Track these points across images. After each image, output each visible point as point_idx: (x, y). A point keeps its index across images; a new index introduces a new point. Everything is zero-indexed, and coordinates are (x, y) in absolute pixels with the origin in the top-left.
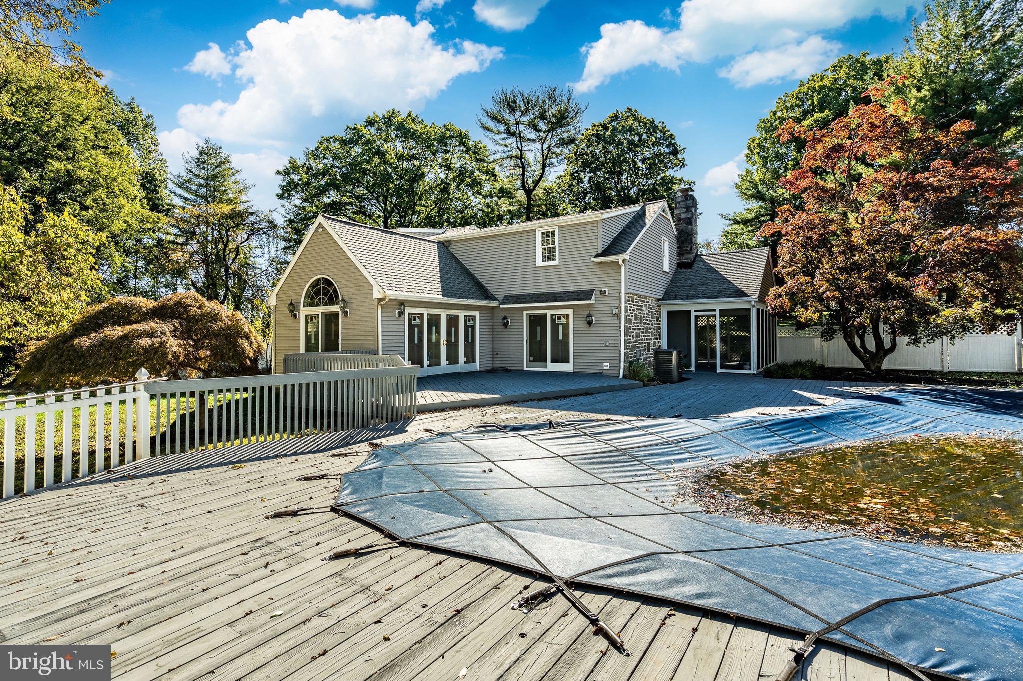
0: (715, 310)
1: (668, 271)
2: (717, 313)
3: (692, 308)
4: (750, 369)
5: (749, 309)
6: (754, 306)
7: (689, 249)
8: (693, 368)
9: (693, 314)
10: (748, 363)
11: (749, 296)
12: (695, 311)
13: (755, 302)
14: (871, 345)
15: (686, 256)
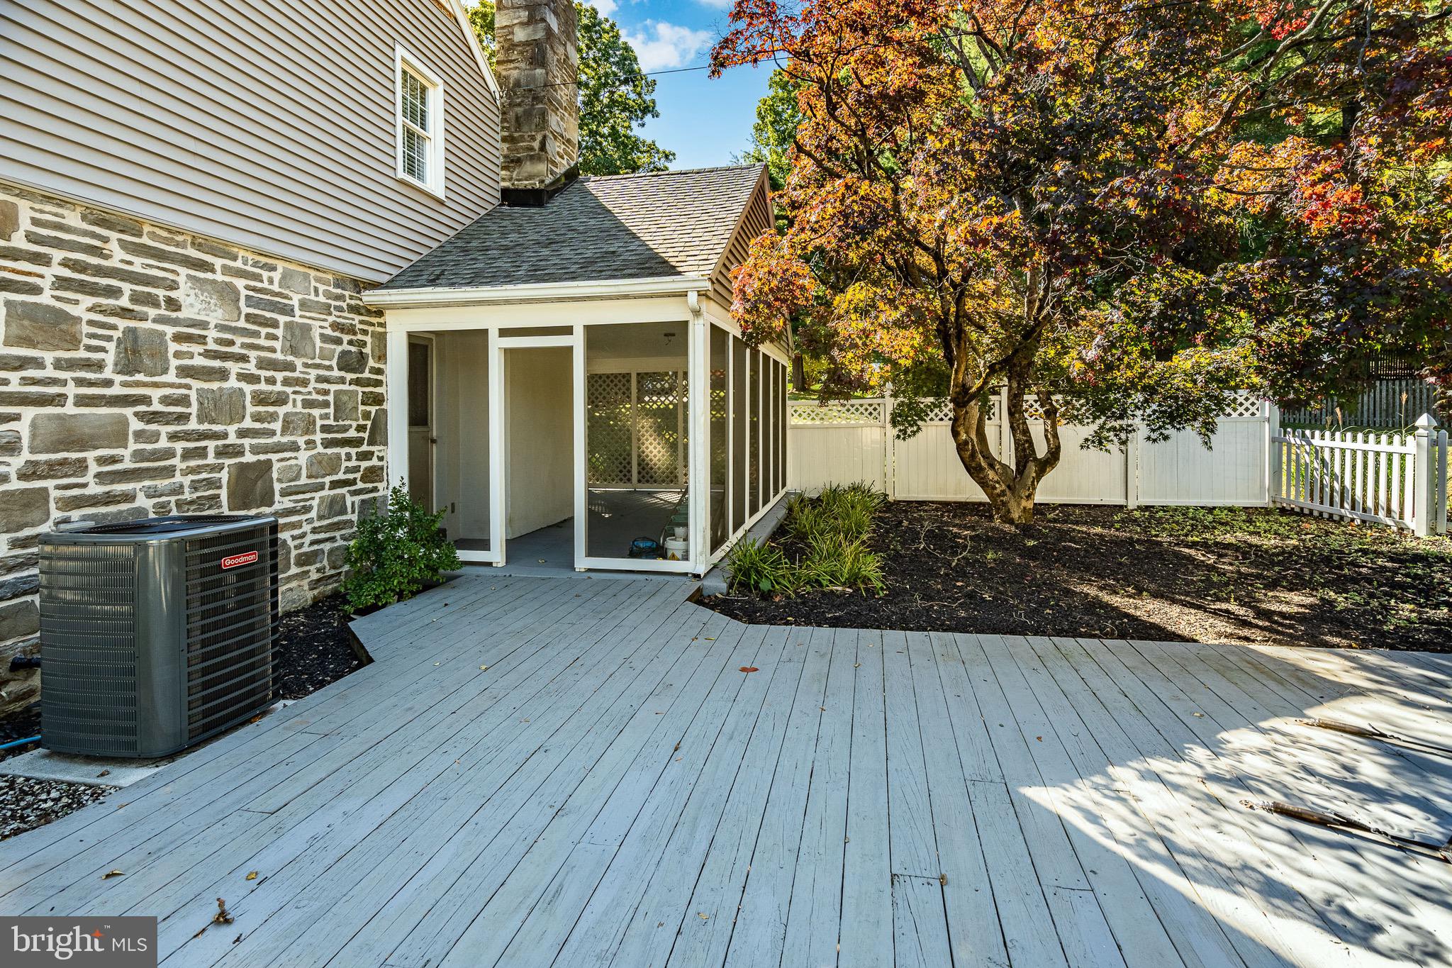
0: (568, 330)
1: (441, 194)
2: (577, 341)
3: (490, 320)
4: (686, 557)
5: (685, 324)
6: (697, 313)
7: (536, 145)
8: (496, 555)
9: (497, 345)
10: (679, 531)
11: (679, 273)
12: (504, 333)
13: (702, 294)
14: (1003, 449)
15: (528, 168)
